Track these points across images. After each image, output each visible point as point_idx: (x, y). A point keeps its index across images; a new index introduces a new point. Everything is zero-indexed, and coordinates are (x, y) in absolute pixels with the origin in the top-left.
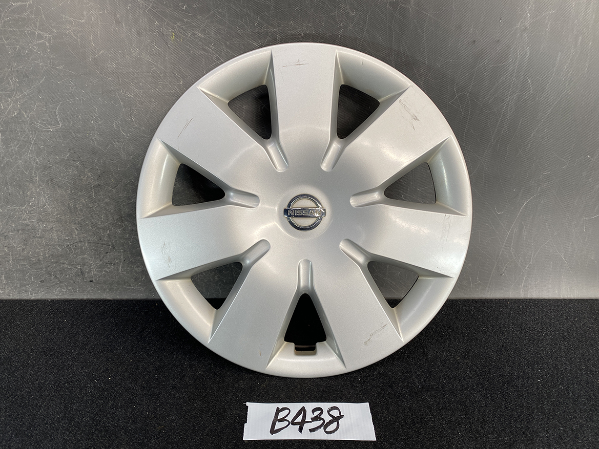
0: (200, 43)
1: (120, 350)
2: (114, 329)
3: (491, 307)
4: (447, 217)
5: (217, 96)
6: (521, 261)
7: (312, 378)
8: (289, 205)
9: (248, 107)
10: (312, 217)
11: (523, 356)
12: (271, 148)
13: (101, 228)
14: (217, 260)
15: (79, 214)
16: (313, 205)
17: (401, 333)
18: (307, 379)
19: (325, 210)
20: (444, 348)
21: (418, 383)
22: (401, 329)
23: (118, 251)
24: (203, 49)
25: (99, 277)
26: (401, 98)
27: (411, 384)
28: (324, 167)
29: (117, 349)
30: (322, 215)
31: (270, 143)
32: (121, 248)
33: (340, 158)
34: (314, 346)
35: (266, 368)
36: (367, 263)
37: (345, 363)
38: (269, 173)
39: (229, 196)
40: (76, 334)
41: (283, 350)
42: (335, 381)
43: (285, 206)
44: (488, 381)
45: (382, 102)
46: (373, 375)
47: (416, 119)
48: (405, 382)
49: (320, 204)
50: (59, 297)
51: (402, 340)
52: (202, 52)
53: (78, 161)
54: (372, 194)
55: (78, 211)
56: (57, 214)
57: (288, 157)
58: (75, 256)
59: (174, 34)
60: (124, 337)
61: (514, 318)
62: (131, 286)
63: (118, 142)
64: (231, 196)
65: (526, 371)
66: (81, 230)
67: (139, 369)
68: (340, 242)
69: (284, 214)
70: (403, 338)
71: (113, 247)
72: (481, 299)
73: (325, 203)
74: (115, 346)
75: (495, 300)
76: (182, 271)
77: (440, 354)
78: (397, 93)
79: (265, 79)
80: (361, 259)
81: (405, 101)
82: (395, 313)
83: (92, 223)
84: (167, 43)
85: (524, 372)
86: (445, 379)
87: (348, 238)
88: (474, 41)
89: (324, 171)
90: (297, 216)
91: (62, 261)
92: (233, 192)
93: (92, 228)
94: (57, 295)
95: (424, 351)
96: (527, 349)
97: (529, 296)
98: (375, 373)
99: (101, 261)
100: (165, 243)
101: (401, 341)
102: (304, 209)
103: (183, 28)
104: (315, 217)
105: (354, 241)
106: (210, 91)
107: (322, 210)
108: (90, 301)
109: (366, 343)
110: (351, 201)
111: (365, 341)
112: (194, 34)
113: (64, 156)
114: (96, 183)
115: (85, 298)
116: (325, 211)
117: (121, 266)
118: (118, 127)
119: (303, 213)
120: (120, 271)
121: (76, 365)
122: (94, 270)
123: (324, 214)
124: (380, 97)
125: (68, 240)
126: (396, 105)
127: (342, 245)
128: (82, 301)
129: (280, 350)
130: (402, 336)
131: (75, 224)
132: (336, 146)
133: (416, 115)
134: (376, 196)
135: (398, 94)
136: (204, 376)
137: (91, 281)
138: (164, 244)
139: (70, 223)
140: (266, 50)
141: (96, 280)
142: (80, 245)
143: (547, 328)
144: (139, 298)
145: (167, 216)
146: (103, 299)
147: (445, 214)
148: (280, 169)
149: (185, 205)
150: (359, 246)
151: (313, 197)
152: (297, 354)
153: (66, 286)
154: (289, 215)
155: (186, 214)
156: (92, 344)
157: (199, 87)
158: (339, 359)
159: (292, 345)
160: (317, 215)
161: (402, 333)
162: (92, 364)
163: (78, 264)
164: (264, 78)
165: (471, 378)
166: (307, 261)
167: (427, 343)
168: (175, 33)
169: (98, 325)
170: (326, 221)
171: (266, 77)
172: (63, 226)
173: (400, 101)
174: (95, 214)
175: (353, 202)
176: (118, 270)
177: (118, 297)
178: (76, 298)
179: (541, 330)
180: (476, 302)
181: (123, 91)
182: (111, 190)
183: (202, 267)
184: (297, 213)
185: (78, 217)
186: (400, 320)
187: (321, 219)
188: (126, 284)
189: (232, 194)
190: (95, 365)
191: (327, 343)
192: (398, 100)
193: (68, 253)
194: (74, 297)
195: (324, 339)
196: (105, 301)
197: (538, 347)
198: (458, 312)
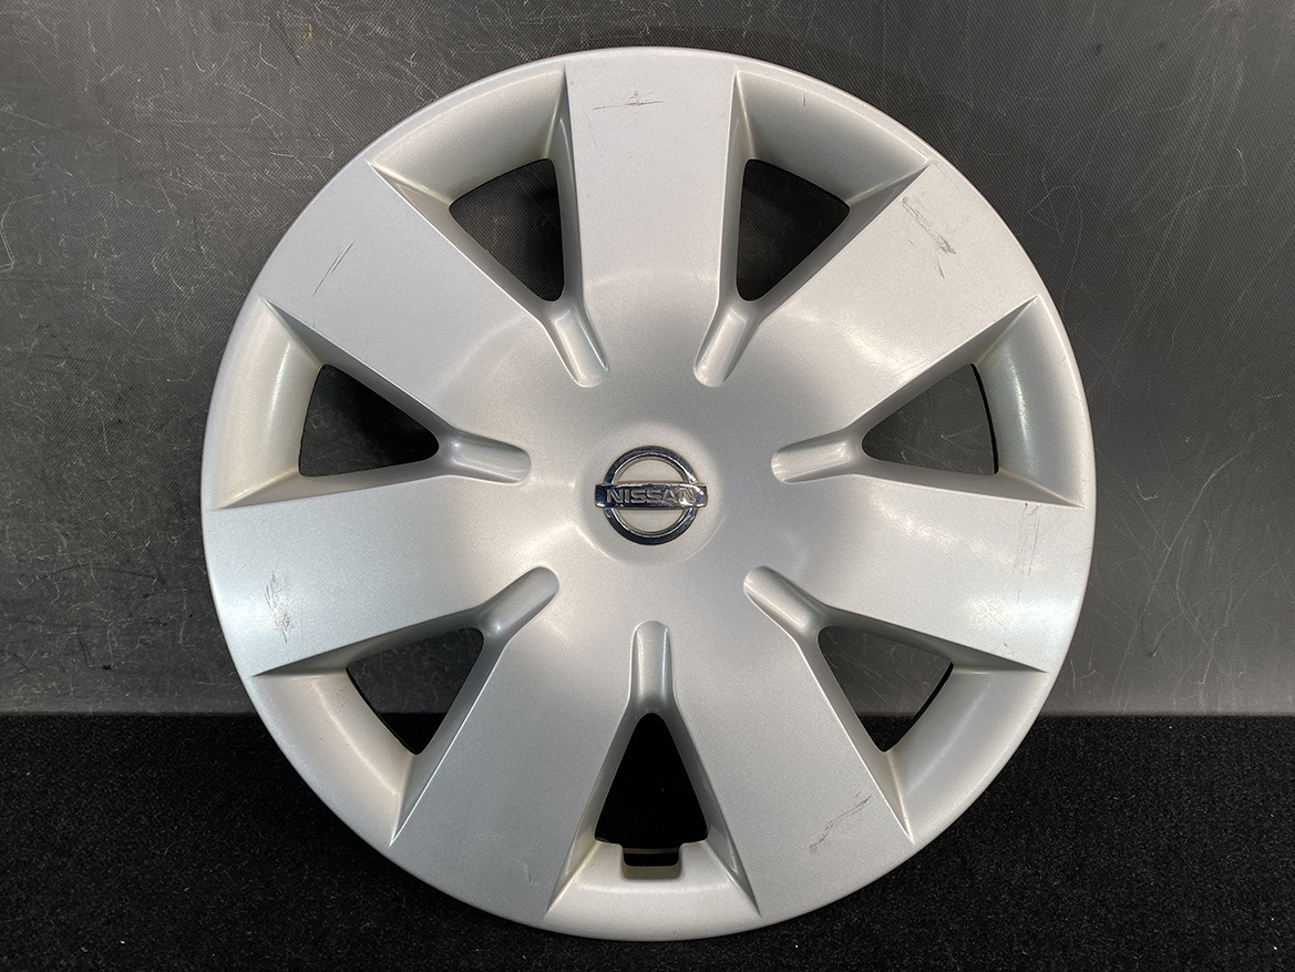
0: (380, 52)
1: (161, 856)
2: (154, 797)
3: (1129, 738)
4: (1029, 510)
5: (422, 188)
6: (1201, 620)
7: (670, 942)
8: (610, 476)
9: (504, 218)
10: (672, 508)
11: (1226, 877)
12: (563, 322)
13: (129, 534)
14: (414, 622)
15: (71, 497)
16: (675, 476)
17: (907, 821)
18: (656, 943)
19: (704, 489)
20: (1015, 852)
21: (954, 955)
22: (906, 809)
23: (175, 590)
24: (388, 67)
25: (127, 657)
26: (908, 192)
27: (935, 960)
28: (705, 373)
29: (154, 855)
30: (698, 502)
31: (560, 310)
32: (181, 583)
33: (746, 351)
34: (673, 850)
35: (544, 914)
36: (816, 633)
37: (758, 901)
38: (554, 389)
39: (449, 451)
40: (52, 810)
41: (592, 864)
42: (730, 950)
43: (600, 479)
44: (1140, 950)
45: (857, 205)
46: (832, 931)
47: (948, 249)
48: (918, 954)
49: (692, 472)
50: (23, 708)
51: (912, 838)
52: (386, 76)
53: (62, 359)
54: (829, 447)
55: (66, 489)
56: (14, 497)
57: (606, 348)
58: (63, 603)
59: (310, 28)
60: (176, 820)
61: (1190, 769)
62: (208, 680)
63: (166, 310)
64: (457, 453)
65: (1239, 922)
66: (78, 537)
67: (205, 915)
68: (746, 574)
69: (597, 499)
70: (914, 835)
71: (162, 581)
72: (1100, 718)
73: (705, 469)
74: (148, 844)
75: (1137, 718)
76: (318, 652)
77: (1008, 872)
78: (894, 181)
79: (548, 143)
80: (801, 621)
81: (918, 202)
82: (892, 764)
83: (105, 520)
84: (292, 52)
85: (1233, 923)
86: (1025, 943)
87: (767, 565)
88: (1099, 47)
89: (702, 385)
90: (630, 506)
91: (29, 617)
92: (461, 442)
93: (106, 531)
94: (18, 703)
95: (964, 862)
96: (1234, 857)
97: (1220, 710)
98: (838, 927)
99: (130, 615)
100: (276, 575)
101: (908, 841)
102: (650, 486)
103: (334, 12)
104: (677, 507)
105: (783, 573)
106: (402, 174)
107: (698, 490)
108: (101, 718)
109: (813, 848)
110: (774, 466)
111: (811, 843)
112: (363, 29)
113: (25, 345)
114: (112, 416)
115: (91, 709)
116: (705, 492)
117: (182, 629)
118: (160, 266)
119: (649, 497)
120: (181, 642)
121: (38, 903)
122: (114, 639)
123: (702, 499)
124: (851, 193)
125: (46, 561)
126: (894, 209)
127: (750, 584)
128: (81, 719)
129: (583, 866)
130: (909, 830)
131: (61, 521)
132: (734, 318)
133: (947, 237)
134: (842, 453)
135: (897, 184)
136: (378, 936)
137: (107, 668)
138: (273, 579)
139: (48, 519)
140: (550, 67)
141: (118, 664)
142: (75, 575)
143: (1278, 796)
144: (230, 711)
145: (281, 505)
146: (137, 713)
147: (1024, 502)
148: (584, 378)
149: (341, 473)
150: (794, 586)
151: (674, 455)
152: (629, 876)
153: (40, 679)
154: (609, 501)
155: (334, 498)
156: (88, 840)
157: (374, 163)
158: (741, 891)
159: (617, 851)
160: (685, 502)
161: (910, 819)
162: (82, 898)
163: (73, 625)
164: (545, 141)
165: (1094, 942)
166: (656, 627)
167: (969, 840)
168: (313, 23)
169: (112, 786)
170: (707, 517)
171: (549, 137)
172: (28, 528)
173: (904, 201)
174: (112, 496)
175: (780, 468)
176: (175, 639)
177: (176, 709)
178: (70, 710)
179: (1263, 801)
180: (1089, 724)
181: (175, 174)
182: (150, 435)
183: (374, 642)
184: (631, 498)
185: (69, 505)
186: (905, 782)
187: (694, 514)
188: (197, 675)
189: (457, 445)
190: (89, 903)
191: (709, 842)
192: (900, 198)
193: (45, 595)
194: (63, 709)
195: (703, 836)
196: (139, 721)
197: (1262, 850)
198: (1046, 751)
